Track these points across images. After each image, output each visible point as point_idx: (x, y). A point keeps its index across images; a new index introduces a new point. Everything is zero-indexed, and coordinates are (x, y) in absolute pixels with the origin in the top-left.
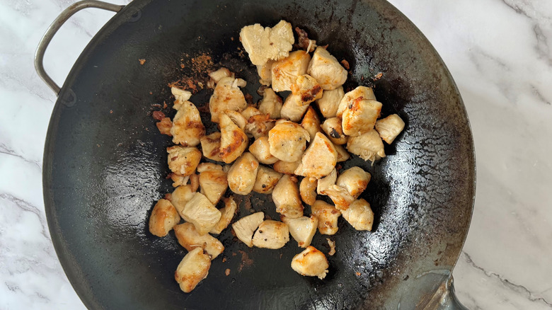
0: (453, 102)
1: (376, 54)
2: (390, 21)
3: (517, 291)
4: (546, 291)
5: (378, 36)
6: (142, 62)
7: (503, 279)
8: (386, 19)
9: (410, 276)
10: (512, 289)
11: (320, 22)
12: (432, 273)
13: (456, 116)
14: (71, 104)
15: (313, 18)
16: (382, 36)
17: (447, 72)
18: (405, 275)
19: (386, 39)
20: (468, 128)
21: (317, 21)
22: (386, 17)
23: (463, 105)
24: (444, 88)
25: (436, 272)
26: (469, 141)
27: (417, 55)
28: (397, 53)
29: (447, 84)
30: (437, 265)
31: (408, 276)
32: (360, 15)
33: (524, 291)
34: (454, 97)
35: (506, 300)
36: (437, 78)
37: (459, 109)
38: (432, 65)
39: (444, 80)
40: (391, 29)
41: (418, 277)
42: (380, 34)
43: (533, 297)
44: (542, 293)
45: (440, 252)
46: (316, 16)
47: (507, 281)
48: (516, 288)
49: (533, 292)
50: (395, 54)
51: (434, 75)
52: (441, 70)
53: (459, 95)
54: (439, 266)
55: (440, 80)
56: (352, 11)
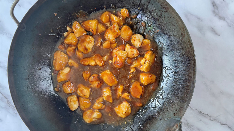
0: (189, 46)
1: (157, 21)
2: (165, 8)
3: (205, 116)
4: (218, 116)
5: (159, 14)
6: (56, 14)
7: (199, 111)
8: (163, 7)
9: (162, 119)
10: (203, 115)
11: (134, 5)
12: (172, 119)
13: (190, 52)
14: (23, 30)
15: (132, 3)
16: (161, 14)
17: (188, 33)
18: (160, 118)
19: (163, 16)
20: (194, 58)
21: (133, 5)
22: (164, 6)
23: (193, 48)
24: (186, 40)
25: (174, 118)
26: (194, 63)
27: (175, 24)
28: (167, 22)
29: (187, 38)
30: (175, 115)
31: (161, 119)
32: (152, 4)
33: (208, 116)
34: (190, 44)
35: (201, 120)
36: (183, 35)
37: (191, 49)
38: (181, 29)
39: (186, 36)
40: (165, 12)
41: (166, 119)
42: (160, 13)
43: (212, 119)
44: (216, 117)
45: (177, 110)
46: (133, 3)
47: (201, 112)
48: (205, 115)
49: (212, 117)
50: (166, 23)
51: (182, 34)
52: (185, 32)
53: (192, 43)
54: (175, 116)
55: (184, 36)
56: (149, 2)
